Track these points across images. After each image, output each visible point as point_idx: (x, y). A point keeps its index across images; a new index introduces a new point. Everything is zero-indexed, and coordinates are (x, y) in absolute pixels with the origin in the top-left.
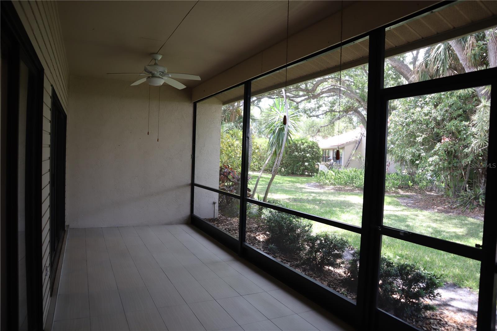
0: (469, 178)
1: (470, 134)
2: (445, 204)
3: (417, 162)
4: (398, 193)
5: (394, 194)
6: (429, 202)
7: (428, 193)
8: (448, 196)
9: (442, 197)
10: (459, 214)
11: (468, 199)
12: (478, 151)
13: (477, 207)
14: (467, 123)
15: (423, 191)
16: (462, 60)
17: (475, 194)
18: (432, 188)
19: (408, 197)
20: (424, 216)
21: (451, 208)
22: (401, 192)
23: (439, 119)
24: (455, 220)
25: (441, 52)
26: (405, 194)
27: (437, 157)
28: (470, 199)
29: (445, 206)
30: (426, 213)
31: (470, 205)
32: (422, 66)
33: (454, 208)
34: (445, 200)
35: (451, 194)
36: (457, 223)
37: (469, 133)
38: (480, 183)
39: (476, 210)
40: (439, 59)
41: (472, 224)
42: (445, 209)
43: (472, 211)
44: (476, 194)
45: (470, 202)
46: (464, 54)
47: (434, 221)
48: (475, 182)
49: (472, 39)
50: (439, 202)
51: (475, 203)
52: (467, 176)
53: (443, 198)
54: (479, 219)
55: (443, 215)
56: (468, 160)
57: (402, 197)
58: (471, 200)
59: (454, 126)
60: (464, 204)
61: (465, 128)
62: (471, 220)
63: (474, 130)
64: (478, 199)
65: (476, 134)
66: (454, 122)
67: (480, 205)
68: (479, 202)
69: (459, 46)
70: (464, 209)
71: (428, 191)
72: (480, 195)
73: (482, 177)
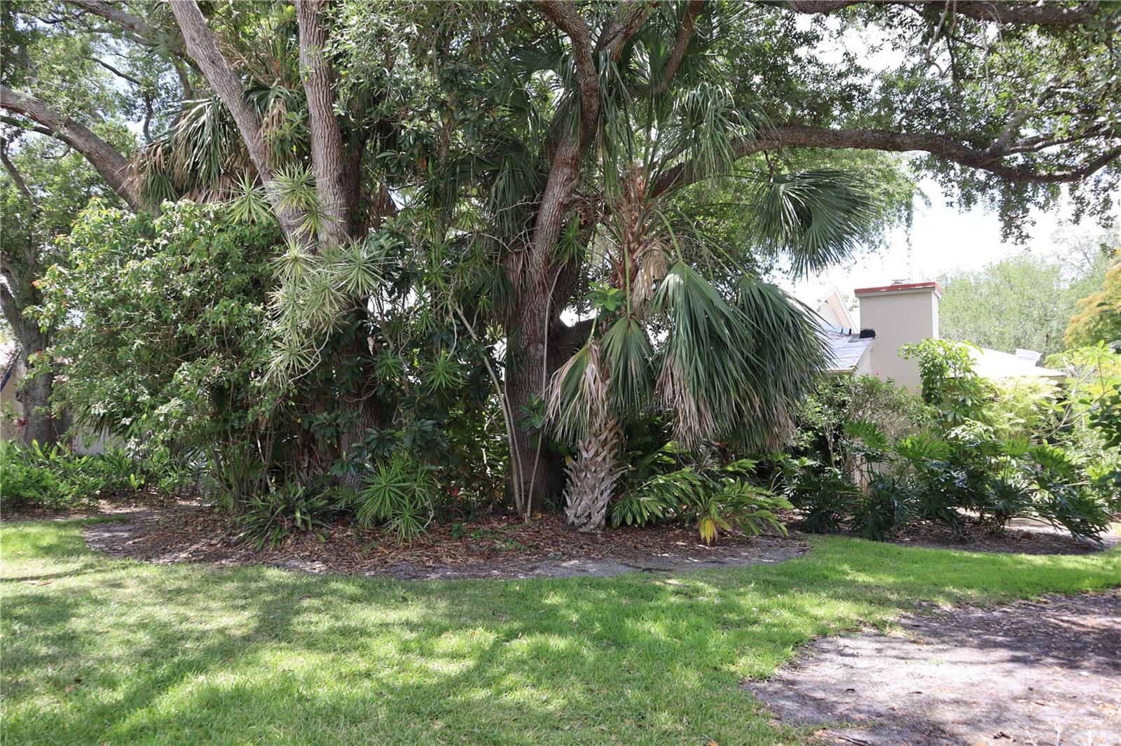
0: (274, 457)
1: (267, 338)
2: (213, 535)
3: (127, 421)
4: (95, 511)
5: (84, 517)
6: (174, 532)
7: (183, 503)
8: (224, 508)
9: (209, 514)
10: (248, 558)
11: (269, 515)
12: (285, 386)
13: (292, 532)
14: (258, 309)
15: (172, 498)
16: (254, 152)
17: (285, 498)
18: (195, 489)
19: (123, 520)
20: (143, 581)
21: (229, 545)
22: (106, 507)
23: (188, 294)
24: (233, 581)
25: (204, 124)
26: (118, 511)
27: (179, 402)
28: (273, 513)
29: (212, 539)
30: (151, 571)
31: (274, 529)
32: (155, 155)
33: (236, 544)
34: (215, 521)
35: (230, 502)
36: (236, 593)
37: (265, 334)
38: (299, 468)
39: (289, 542)
40: (199, 143)
41: (275, 588)
42: (213, 549)
43: (279, 546)
44: (286, 500)
45: (275, 522)
46: (260, 137)
47: (168, 596)
48: (289, 467)
49: (277, 105)
50: (199, 528)
51: (286, 525)
52: (269, 454)
53: (211, 517)
54: (294, 566)
55: (200, 571)
56: (263, 409)
57: (106, 522)
58: (277, 516)
59: (225, 313)
60: (259, 531)
61: (253, 322)
62: (273, 574)
63: (276, 327)
64: (294, 512)
65: (281, 340)
66: (226, 303)
67: (298, 528)
68: (294, 519)
69: (247, 115)
70: (259, 544)
71: (184, 499)
72: (299, 499)
73: (303, 455)
